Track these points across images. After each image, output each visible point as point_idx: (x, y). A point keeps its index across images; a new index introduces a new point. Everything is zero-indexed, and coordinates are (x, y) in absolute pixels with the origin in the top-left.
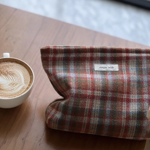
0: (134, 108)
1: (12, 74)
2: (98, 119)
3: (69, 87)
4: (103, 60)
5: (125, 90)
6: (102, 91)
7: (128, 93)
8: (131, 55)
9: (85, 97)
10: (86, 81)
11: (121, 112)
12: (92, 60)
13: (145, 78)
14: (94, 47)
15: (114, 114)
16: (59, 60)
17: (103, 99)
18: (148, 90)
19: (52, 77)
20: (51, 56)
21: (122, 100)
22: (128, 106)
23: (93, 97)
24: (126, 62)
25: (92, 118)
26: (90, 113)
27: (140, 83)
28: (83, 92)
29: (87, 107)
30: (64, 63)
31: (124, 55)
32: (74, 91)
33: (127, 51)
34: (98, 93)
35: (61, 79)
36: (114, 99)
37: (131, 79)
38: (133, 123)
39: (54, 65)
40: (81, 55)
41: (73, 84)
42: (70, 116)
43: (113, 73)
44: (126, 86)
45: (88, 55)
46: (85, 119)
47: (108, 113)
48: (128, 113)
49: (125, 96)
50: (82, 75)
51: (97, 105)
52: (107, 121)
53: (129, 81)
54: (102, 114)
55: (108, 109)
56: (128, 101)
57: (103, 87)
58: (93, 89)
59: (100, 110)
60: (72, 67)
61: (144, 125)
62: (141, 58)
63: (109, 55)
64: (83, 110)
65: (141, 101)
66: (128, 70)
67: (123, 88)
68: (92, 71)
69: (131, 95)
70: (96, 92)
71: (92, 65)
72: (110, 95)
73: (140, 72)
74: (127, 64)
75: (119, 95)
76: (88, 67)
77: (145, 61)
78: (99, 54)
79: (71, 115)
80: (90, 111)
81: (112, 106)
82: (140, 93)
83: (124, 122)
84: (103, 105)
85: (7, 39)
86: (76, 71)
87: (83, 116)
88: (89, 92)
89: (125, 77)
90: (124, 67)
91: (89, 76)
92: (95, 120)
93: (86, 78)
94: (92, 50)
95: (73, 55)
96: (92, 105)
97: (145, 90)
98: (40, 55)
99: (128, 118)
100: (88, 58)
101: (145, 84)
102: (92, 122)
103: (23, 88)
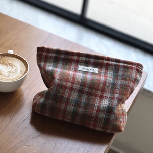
0: (105, 103)
1: (12, 65)
2: (73, 107)
3: (53, 78)
4: (87, 64)
5: (100, 88)
6: (80, 85)
7: (103, 91)
8: (110, 62)
9: (65, 87)
10: (69, 76)
11: (94, 105)
12: (78, 62)
13: (119, 82)
14: (81, 52)
15: (88, 105)
16: (50, 58)
17: (81, 92)
18: (120, 91)
19: (43, 70)
20: (45, 54)
21: (96, 96)
22: (100, 101)
23: (71, 89)
24: (106, 68)
25: (69, 106)
26: (68, 101)
27: (114, 85)
28: (64, 83)
29: (66, 95)
30: (54, 61)
31: (105, 62)
32: (57, 81)
33: (108, 59)
34: (76, 86)
35: (48, 72)
36: (89, 94)
37: (107, 81)
38: (102, 115)
39: (46, 61)
40: (69, 57)
41: (57, 76)
42: (50, 101)
43: (93, 74)
44: (101, 85)
45: (75, 58)
46: (63, 106)
47: (82, 104)
48: (99, 106)
49: (99, 93)
50: (66, 72)
51: (74, 96)
52: (81, 110)
53: (105, 82)
54: (77, 104)
55: (83, 101)
56: (102, 97)
57: (82, 82)
58: (73, 83)
59: (76, 100)
60: (60, 65)
61: (111, 118)
62: (119, 66)
63: (92, 60)
64: (62, 98)
65: (112, 98)
66: (106, 74)
67: (98, 86)
68: (76, 70)
69: (105, 94)
70: (75, 85)
71: (77, 66)
72: (86, 89)
73: (116, 77)
74: (107, 69)
75: (94, 91)
76: (73, 67)
77: (122, 69)
78: (84, 59)
79: (52, 100)
80: (68, 99)
81: (87, 99)
82: (113, 92)
83: (94, 113)
84: (80, 97)
85: (16, 45)
86: (62, 68)
87: (61, 103)
88: (69, 84)
89: (102, 78)
90: (103, 71)
91: (72, 73)
92: (71, 108)
93: (69, 74)
94: (79, 54)
95: (62, 56)
96: (70, 95)
97: (117, 90)
98: (36, 53)
99: (99, 110)
100: (75, 60)
101: (118, 86)
102: (68, 109)
103: (18, 76)
